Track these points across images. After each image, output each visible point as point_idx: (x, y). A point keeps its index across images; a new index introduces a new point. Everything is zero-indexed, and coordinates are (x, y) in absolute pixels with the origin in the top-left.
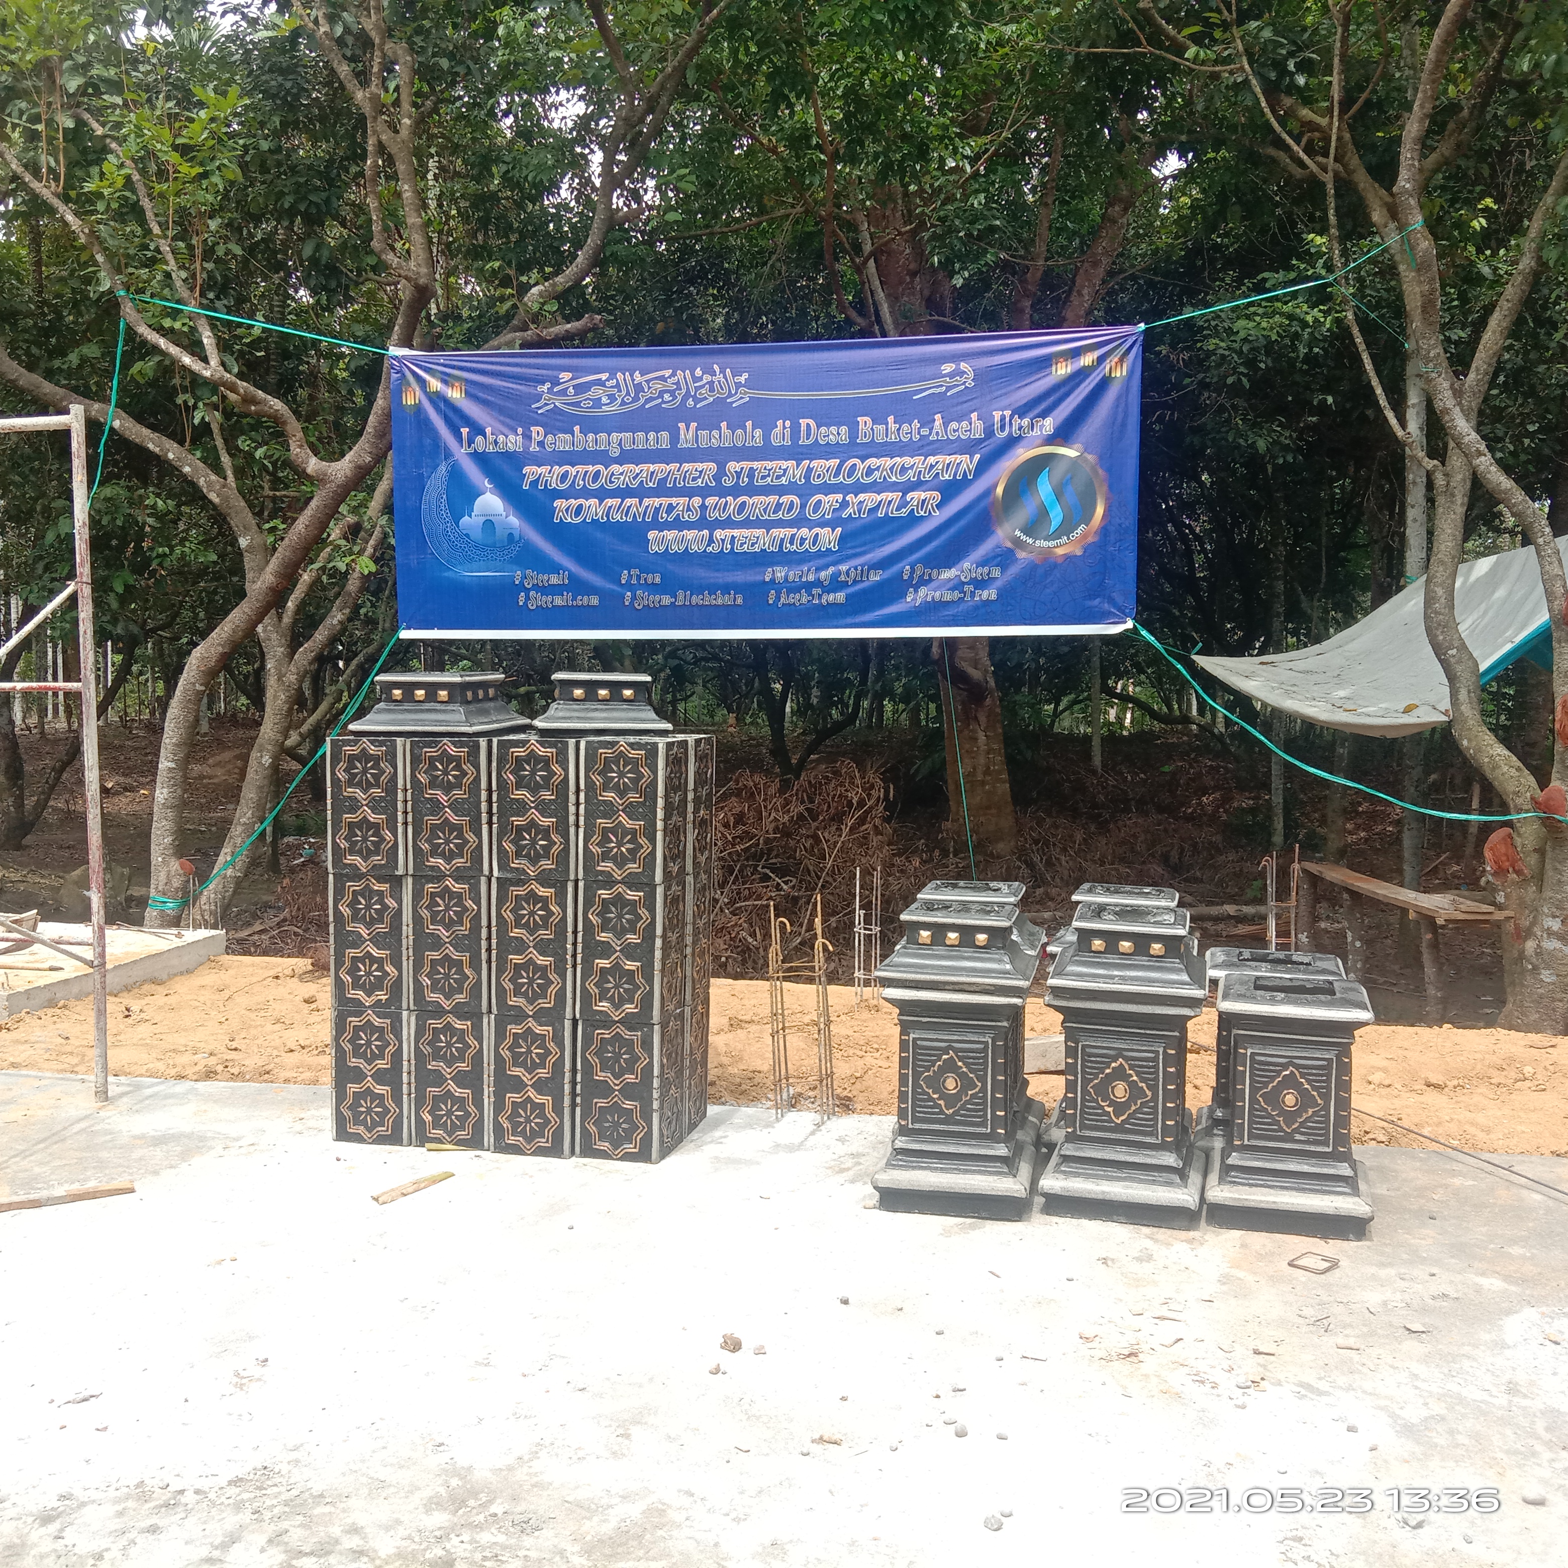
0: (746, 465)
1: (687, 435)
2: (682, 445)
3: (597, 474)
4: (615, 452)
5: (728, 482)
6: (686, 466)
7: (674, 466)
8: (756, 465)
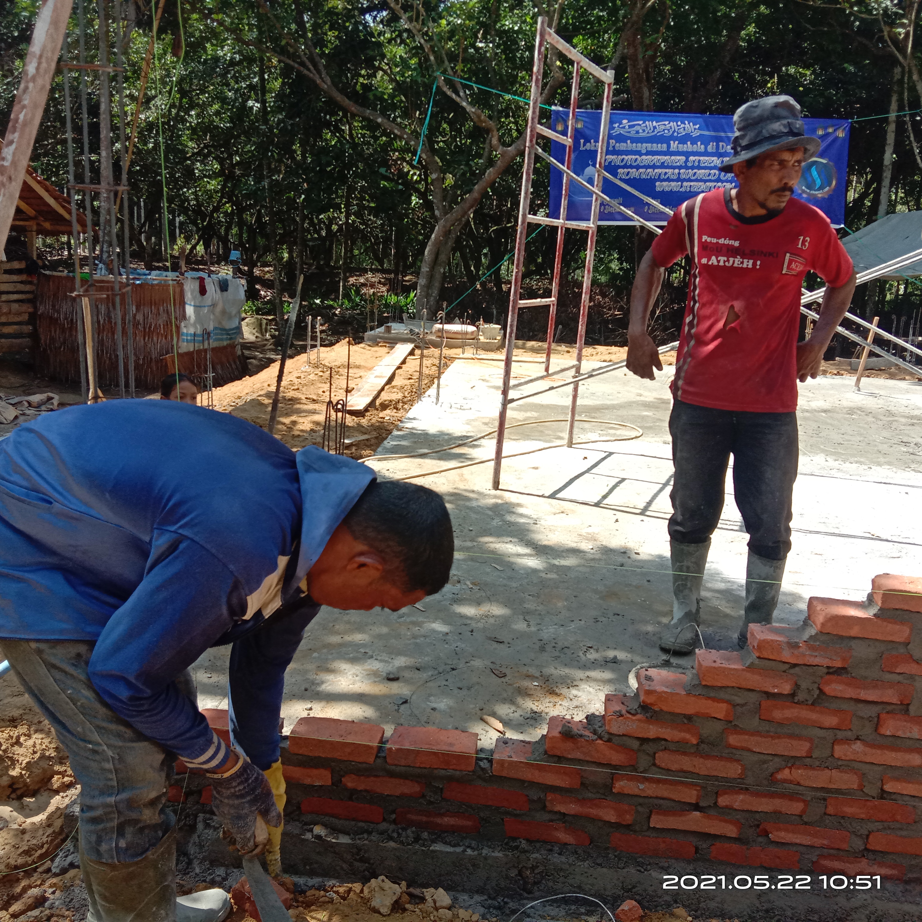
0: (697, 158)
1: (674, 146)
2: (672, 149)
3: (636, 159)
4: (644, 151)
5: (689, 164)
6: (673, 157)
7: (667, 157)
8: (702, 158)
